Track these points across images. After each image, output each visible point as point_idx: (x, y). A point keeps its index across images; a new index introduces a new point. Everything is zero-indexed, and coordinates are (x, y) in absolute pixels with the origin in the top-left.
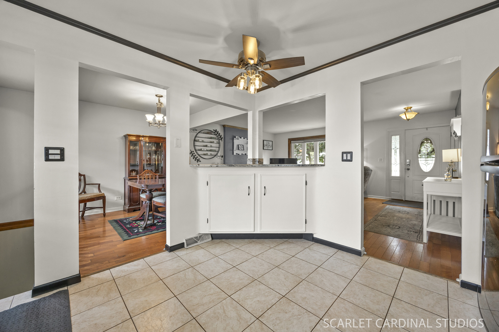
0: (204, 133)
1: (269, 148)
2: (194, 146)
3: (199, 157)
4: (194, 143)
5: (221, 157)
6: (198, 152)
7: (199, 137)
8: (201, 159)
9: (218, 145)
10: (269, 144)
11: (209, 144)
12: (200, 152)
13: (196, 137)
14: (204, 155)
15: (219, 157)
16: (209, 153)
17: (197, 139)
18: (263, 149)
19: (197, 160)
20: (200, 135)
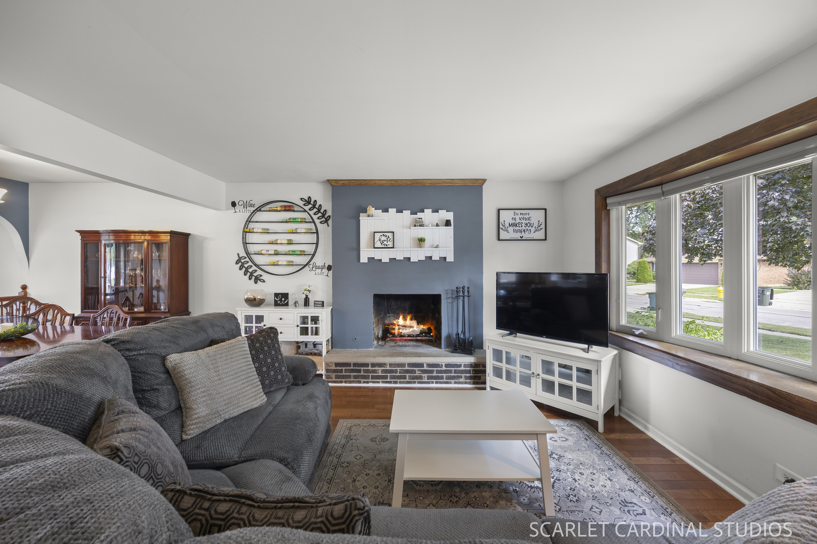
0: (270, 211)
1: (526, 235)
2: (245, 244)
3: (259, 272)
4: (244, 238)
5: (325, 271)
6: (254, 257)
7: (257, 222)
8: (265, 276)
9: (312, 238)
10: (529, 219)
11: (283, 238)
12: (259, 260)
13: (249, 221)
14: (275, 264)
15: (319, 271)
16: (283, 260)
17: (251, 225)
18: (499, 239)
19: (253, 278)
20: (260, 216)
